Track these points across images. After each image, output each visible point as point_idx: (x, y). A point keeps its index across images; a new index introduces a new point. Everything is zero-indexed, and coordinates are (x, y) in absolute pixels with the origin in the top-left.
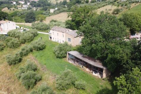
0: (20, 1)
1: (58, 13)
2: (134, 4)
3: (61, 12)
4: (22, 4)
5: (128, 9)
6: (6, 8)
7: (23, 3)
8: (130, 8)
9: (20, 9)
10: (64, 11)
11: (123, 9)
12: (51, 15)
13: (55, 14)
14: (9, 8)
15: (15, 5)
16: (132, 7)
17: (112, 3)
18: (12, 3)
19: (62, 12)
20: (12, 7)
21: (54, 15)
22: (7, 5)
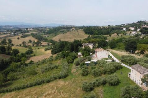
0: (131, 27)
4: (131, 30)
6: (116, 34)
7: (133, 29)
14: (118, 34)
15: (124, 31)
18: (122, 29)
20: (121, 33)
22: (117, 31)
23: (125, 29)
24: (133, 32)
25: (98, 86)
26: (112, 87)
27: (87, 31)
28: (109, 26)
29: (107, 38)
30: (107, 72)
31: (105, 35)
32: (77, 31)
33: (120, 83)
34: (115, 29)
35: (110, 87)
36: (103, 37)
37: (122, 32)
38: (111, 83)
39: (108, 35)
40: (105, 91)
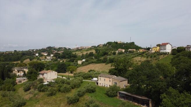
1: (86, 65)
2: (162, 56)
3: (89, 63)
5: (157, 60)
6: (28, 60)
7: (46, 54)
8: (159, 59)
9: (44, 60)
10: (93, 62)
11: (152, 60)
12: (79, 66)
13: (84, 66)
14: (31, 60)
16: (160, 58)
17: (141, 55)
18: (34, 54)
19: (91, 63)
21: (82, 67)
22: (29, 56)
34: (26, 55)
37: (34, 57)
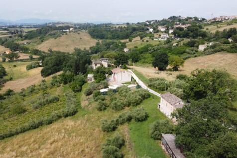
0: (160, 27)
4: (161, 32)
9: (157, 39)
22: (140, 33)
23: (151, 30)
24: (163, 36)
25: (122, 123)
26: (139, 123)
27: (94, 34)
28: (128, 24)
29: (127, 44)
30: (132, 104)
31: (123, 39)
32: (79, 34)
33: (148, 117)
34: (138, 30)
35: (136, 124)
36: (121, 43)
37: (147, 34)
38: (138, 119)
39: (128, 40)
40: (131, 130)
